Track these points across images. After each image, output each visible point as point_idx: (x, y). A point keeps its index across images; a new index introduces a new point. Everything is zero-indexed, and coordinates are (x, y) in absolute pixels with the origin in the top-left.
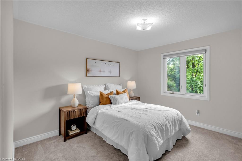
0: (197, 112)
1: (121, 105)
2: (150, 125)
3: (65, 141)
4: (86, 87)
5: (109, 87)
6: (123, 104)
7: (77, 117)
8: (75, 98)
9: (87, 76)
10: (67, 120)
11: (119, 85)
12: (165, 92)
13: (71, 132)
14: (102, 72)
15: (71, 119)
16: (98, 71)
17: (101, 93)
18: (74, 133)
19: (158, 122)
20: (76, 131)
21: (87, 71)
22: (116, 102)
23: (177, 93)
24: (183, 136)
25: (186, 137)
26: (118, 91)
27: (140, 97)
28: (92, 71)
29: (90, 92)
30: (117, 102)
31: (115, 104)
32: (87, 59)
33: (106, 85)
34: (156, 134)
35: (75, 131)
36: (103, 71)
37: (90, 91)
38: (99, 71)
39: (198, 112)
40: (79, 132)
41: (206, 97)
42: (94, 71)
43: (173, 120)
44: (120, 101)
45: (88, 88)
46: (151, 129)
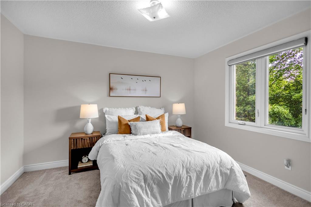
0: (285, 162)
1: (142, 137)
2: (137, 173)
3: (70, 174)
4: (107, 110)
5: (141, 111)
6: (148, 136)
7: (87, 147)
8: (88, 122)
9: (110, 96)
10: (73, 149)
11: (160, 108)
12: (231, 121)
13: (80, 165)
14: (131, 91)
15: (78, 148)
16: (126, 89)
17: (119, 117)
18: (84, 166)
19: (159, 169)
20: (87, 164)
21: (111, 89)
22: (136, 131)
23: (250, 125)
24: (236, 201)
25: (243, 204)
26: (148, 117)
27: (191, 128)
28: (117, 89)
29: (108, 117)
30: (139, 131)
31: (136, 135)
32: (110, 74)
33: (138, 108)
34: (143, 190)
35: (85, 164)
36: (134, 90)
37: (109, 115)
38: (128, 90)
39: (289, 163)
40: (91, 166)
41: (307, 135)
42: (120, 90)
43: (202, 170)
44: (143, 130)
45: (109, 111)
46: (134, 180)
